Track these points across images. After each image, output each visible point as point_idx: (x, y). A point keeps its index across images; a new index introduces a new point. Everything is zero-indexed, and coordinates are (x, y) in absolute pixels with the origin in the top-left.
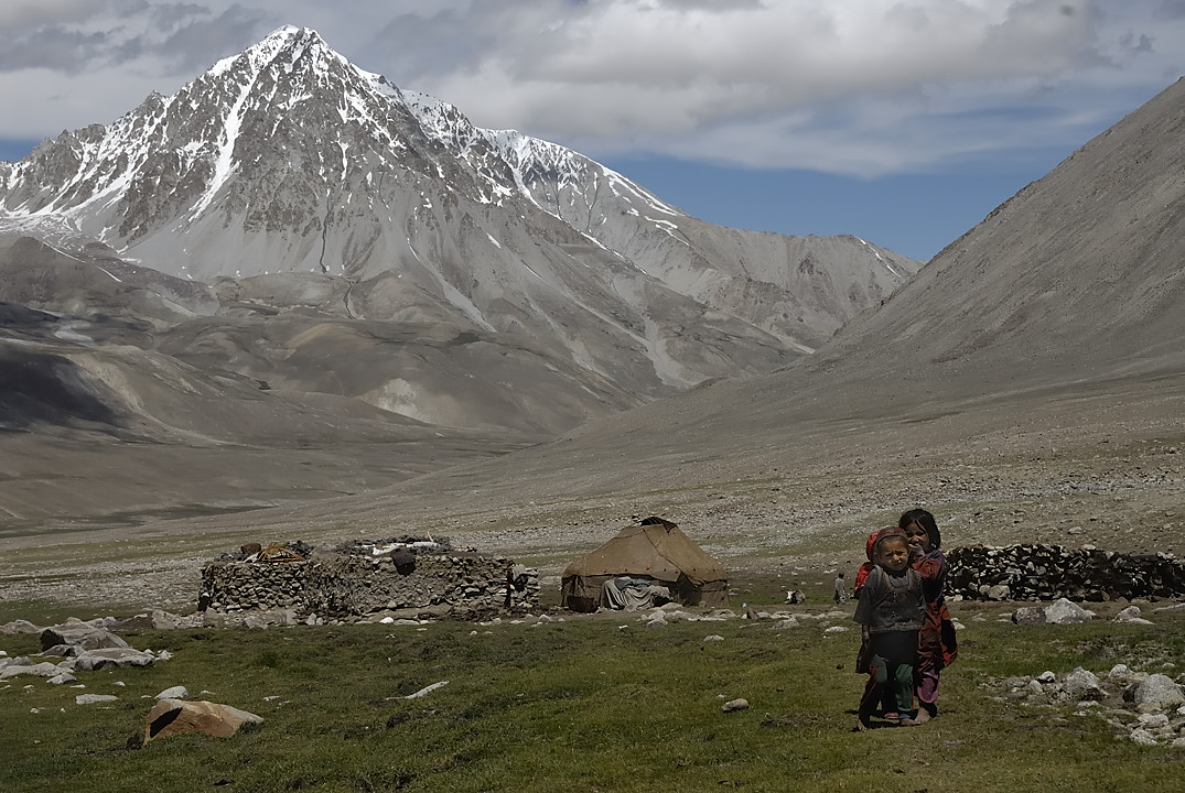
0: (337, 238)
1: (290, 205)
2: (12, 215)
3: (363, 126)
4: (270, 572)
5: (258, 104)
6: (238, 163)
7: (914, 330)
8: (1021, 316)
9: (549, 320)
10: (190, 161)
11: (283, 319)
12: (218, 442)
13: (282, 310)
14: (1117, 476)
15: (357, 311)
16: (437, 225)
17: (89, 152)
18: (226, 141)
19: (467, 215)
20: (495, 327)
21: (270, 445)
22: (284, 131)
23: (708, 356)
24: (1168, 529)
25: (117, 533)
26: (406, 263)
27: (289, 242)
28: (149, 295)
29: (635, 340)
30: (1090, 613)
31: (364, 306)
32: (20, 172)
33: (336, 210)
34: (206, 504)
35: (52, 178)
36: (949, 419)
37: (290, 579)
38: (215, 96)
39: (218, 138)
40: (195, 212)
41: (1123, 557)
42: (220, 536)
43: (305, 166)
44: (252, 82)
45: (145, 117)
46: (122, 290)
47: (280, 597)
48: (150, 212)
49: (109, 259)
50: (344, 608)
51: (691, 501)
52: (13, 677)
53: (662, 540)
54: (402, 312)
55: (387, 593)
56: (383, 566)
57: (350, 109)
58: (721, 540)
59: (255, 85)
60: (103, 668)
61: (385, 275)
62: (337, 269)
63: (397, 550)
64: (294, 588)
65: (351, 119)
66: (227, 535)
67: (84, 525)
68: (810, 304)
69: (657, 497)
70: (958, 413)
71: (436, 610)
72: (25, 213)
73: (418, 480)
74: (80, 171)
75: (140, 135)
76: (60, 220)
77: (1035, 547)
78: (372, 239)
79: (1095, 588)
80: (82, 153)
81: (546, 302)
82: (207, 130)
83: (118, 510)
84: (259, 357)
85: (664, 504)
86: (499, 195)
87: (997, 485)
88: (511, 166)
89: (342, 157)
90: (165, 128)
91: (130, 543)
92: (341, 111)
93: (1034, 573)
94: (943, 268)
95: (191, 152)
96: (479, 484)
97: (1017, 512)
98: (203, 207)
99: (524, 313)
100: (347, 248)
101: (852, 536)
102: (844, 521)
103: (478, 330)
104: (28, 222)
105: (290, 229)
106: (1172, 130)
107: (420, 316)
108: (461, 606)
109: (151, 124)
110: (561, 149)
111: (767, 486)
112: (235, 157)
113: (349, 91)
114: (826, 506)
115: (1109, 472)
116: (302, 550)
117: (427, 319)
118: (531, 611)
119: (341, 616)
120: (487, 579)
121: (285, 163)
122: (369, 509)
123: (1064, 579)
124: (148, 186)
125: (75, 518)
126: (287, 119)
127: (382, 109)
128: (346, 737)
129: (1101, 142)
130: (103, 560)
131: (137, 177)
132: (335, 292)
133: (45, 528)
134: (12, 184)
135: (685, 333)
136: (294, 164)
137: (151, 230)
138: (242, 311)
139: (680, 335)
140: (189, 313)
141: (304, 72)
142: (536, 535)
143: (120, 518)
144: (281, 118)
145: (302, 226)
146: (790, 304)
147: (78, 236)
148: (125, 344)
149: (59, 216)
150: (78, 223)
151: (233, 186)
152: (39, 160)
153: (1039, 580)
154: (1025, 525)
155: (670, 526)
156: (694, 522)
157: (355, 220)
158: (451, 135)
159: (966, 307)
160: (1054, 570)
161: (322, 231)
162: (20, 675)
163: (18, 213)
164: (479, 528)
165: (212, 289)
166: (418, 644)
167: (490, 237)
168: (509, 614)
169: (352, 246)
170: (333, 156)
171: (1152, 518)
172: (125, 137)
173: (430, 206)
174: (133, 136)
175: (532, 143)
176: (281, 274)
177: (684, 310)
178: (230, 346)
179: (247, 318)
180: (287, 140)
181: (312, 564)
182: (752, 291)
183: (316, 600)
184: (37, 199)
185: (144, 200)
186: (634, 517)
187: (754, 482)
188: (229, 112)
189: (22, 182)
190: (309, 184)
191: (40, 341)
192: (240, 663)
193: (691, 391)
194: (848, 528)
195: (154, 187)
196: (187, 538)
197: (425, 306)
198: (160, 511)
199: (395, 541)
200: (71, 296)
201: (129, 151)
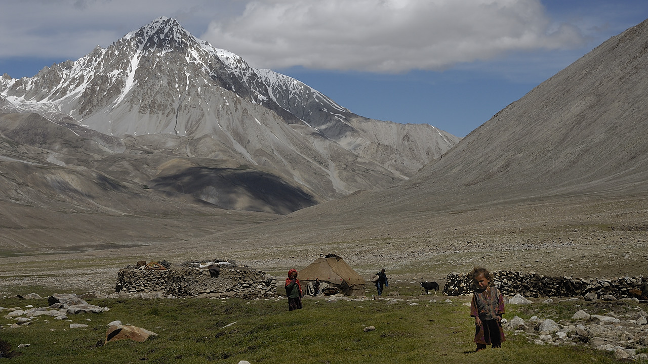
0: (183, 118)
1: (161, 102)
2: (28, 103)
3: (197, 65)
4: (150, 274)
5: (147, 53)
6: (137, 81)
7: (456, 170)
8: (507, 165)
9: (283, 160)
10: (114, 79)
11: (156, 156)
12: (123, 214)
13: (156, 151)
14: (549, 241)
15: (192, 153)
16: (231, 113)
17: (66, 74)
18: (131, 70)
19: (245, 109)
20: (257, 163)
21: (148, 216)
22: (159, 67)
23: (358, 179)
24: (571, 267)
25: (73, 255)
26: (215, 131)
27: (159, 119)
28: (92, 142)
29: (324, 171)
30: (531, 302)
31: (195, 150)
32: (32, 82)
33: (183, 104)
34: (117, 243)
35: (48, 85)
36: (472, 213)
37: (160, 278)
38: (127, 49)
39: (128, 69)
40: (116, 103)
41: (548, 278)
42: (123, 258)
43: (169, 83)
44: (145, 43)
45: (93, 58)
46: (79, 140)
47: (155, 287)
48: (94, 103)
49: (74, 125)
50: (186, 292)
51: (348, 248)
52: (39, 316)
53: (335, 265)
54: (213, 154)
55: (206, 285)
56: (204, 273)
57: (191, 57)
58: (362, 267)
59: (146, 44)
60: (80, 313)
61: (206, 136)
62: (182, 133)
63: (211, 266)
64: (161, 283)
65: (191, 61)
66: (126, 258)
67: (58, 251)
68: (407, 156)
69: (332, 246)
70: (475, 210)
71: (228, 294)
72: (34, 102)
73: (218, 234)
74: (61, 83)
75: (90, 66)
76: (51, 105)
77: (508, 272)
78: (200, 119)
79: (535, 292)
80: (62, 74)
81: (282, 152)
82: (122, 65)
83: (74, 245)
84: (144, 174)
85: (335, 249)
86: (261, 100)
87: (493, 244)
88: (267, 86)
89: (186, 79)
90: (102, 63)
91: (80, 260)
92: (186, 58)
93: (506, 284)
94: (471, 141)
95: (115, 75)
96: (247, 237)
97: (501, 257)
98: (119, 101)
99: (271, 156)
100: (188, 123)
101: (424, 266)
102: (421, 259)
103: (249, 163)
104: (35, 106)
105: (161, 113)
106: (580, 79)
107: (221, 156)
108: (240, 292)
109: (96, 61)
110: (291, 79)
111: (385, 242)
112: (135, 78)
113: (191, 48)
114: (412, 252)
115: (546, 240)
116: (166, 265)
117: (225, 158)
118: (273, 295)
119: (184, 296)
120: (253, 280)
121: (159, 81)
122: (195, 247)
123: (520, 287)
124: (93, 91)
125: (54, 248)
126: (160, 60)
127: (206, 57)
128: (197, 341)
129: (546, 84)
130: (68, 268)
131: (88, 86)
132: (181, 143)
133: (39, 252)
134: (28, 88)
135: (348, 168)
136: (163, 82)
137: (94, 111)
138: (137, 151)
139: (345, 169)
140: (111, 152)
141: (169, 39)
142: (274, 262)
143: (75, 249)
144: (158, 60)
145: (167, 112)
146: (398, 156)
147: (59, 113)
148: (80, 165)
149: (51, 104)
150: (60, 107)
151: (134, 92)
152: (41, 77)
153: (509, 287)
154: (505, 263)
155: (338, 258)
156: (350, 257)
157: (192, 109)
158: (239, 70)
159: (481, 160)
160: (516, 283)
161: (176, 115)
162: (42, 315)
163: (31, 101)
164: (247, 258)
165: (122, 140)
166: (223, 307)
167: (256, 120)
168: (263, 297)
169: (190, 122)
170: (182, 79)
171: (564, 261)
172: (83, 67)
173: (228, 104)
174: (88, 66)
175: (277, 76)
176: (155, 134)
177: (348, 157)
178: (130, 168)
179: (139, 155)
180: (161, 71)
181: (171, 271)
182: (380, 149)
183: (172, 288)
184: (40, 95)
185: (91, 97)
186: (321, 255)
187: (379, 240)
188: (133, 57)
189: (33, 87)
190: (170, 92)
191: (39, 163)
192: (142, 313)
193: (349, 195)
194: (422, 262)
195: (96, 91)
196: (107, 259)
197: (224, 151)
198: (94, 246)
199: (210, 261)
200: (54, 142)
201: (85, 74)
